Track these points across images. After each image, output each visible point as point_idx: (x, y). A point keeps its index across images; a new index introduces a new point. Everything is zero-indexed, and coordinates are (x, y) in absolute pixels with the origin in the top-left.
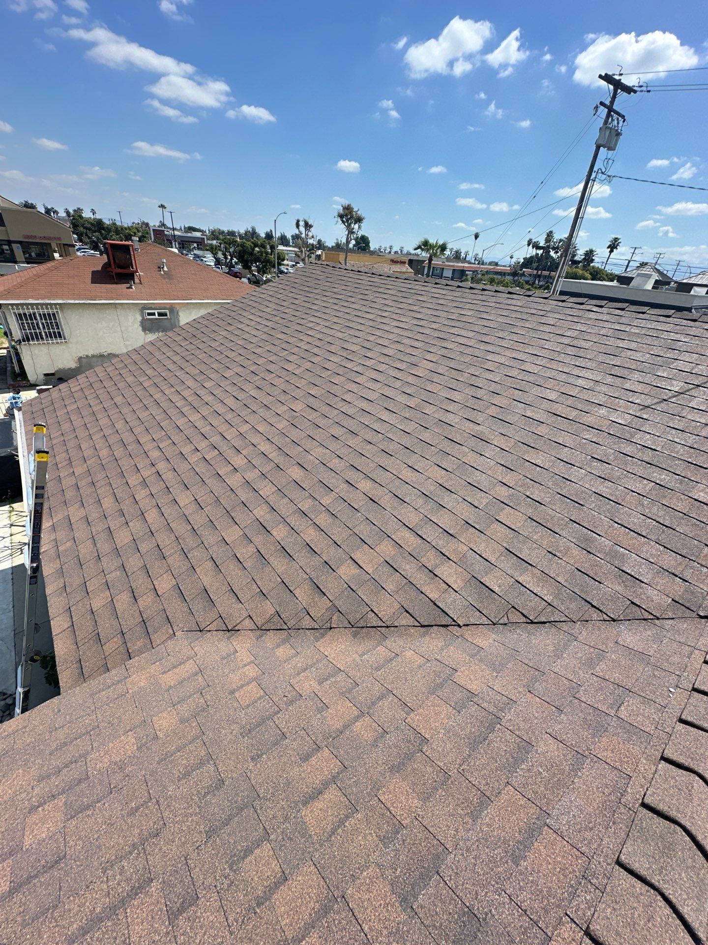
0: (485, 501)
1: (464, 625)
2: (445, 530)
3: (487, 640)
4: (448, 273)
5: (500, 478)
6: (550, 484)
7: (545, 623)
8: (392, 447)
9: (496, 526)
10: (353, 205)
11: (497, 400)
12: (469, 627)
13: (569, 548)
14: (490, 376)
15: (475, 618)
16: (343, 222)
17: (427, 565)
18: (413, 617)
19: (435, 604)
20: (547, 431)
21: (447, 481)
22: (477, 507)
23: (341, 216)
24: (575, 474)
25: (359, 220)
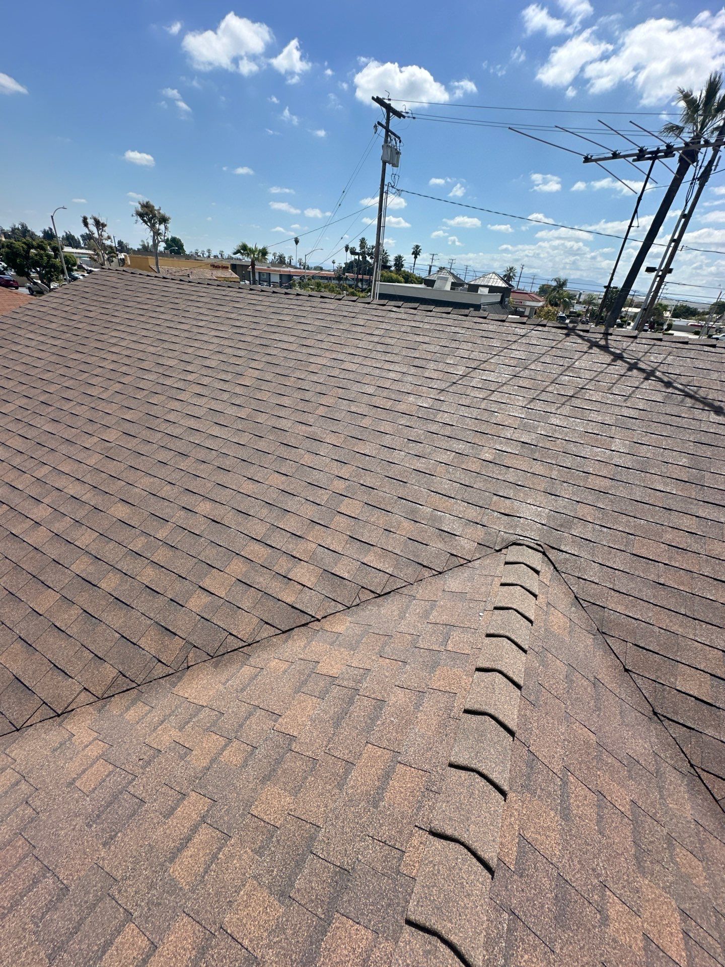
0: (325, 498)
1: (323, 618)
2: (293, 534)
3: (343, 625)
4: (275, 279)
5: (336, 473)
6: (379, 470)
7: (390, 593)
8: (228, 463)
9: (338, 518)
10: (152, 203)
11: (324, 400)
12: (327, 618)
13: (400, 523)
14: (315, 378)
15: (332, 607)
16: (144, 221)
17: (280, 572)
18: (273, 627)
19: (293, 607)
20: (370, 423)
21: (288, 485)
22: (319, 505)
23: (141, 215)
24: (396, 456)
25: (164, 220)
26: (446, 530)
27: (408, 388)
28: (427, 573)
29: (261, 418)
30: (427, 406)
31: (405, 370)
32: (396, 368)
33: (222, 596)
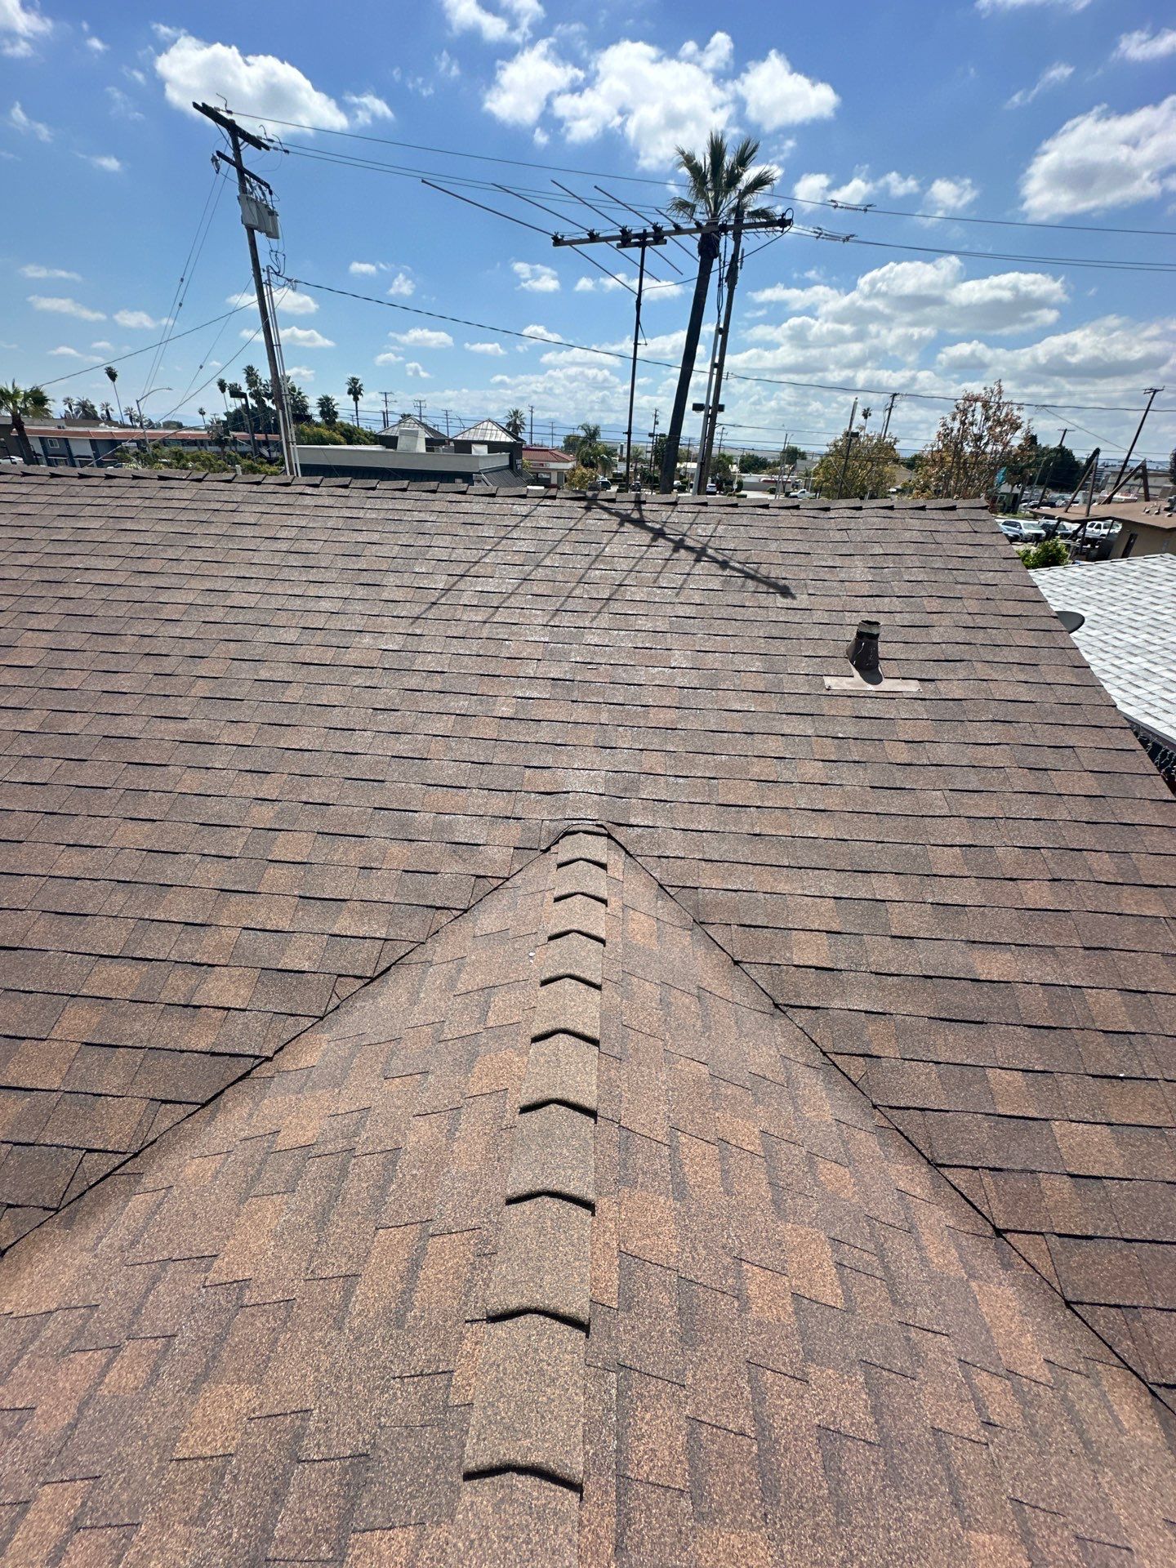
0: (240, 842)
1: (276, 1052)
2: (187, 924)
3: (316, 1051)
4: (82, 449)
5: (253, 794)
6: (331, 770)
7: (388, 969)
9: (273, 871)
11: (202, 668)
12: (285, 1050)
13: (384, 852)
14: (177, 631)
15: (290, 1027)
17: (176, 1000)
18: (180, 1103)
19: (214, 1054)
20: (300, 693)
21: (160, 838)
22: (230, 858)
24: (358, 742)
26: (462, 841)
27: (359, 623)
28: (443, 918)
29: (74, 724)
30: (396, 648)
31: (346, 594)
32: (332, 591)
33: (55, 1087)
